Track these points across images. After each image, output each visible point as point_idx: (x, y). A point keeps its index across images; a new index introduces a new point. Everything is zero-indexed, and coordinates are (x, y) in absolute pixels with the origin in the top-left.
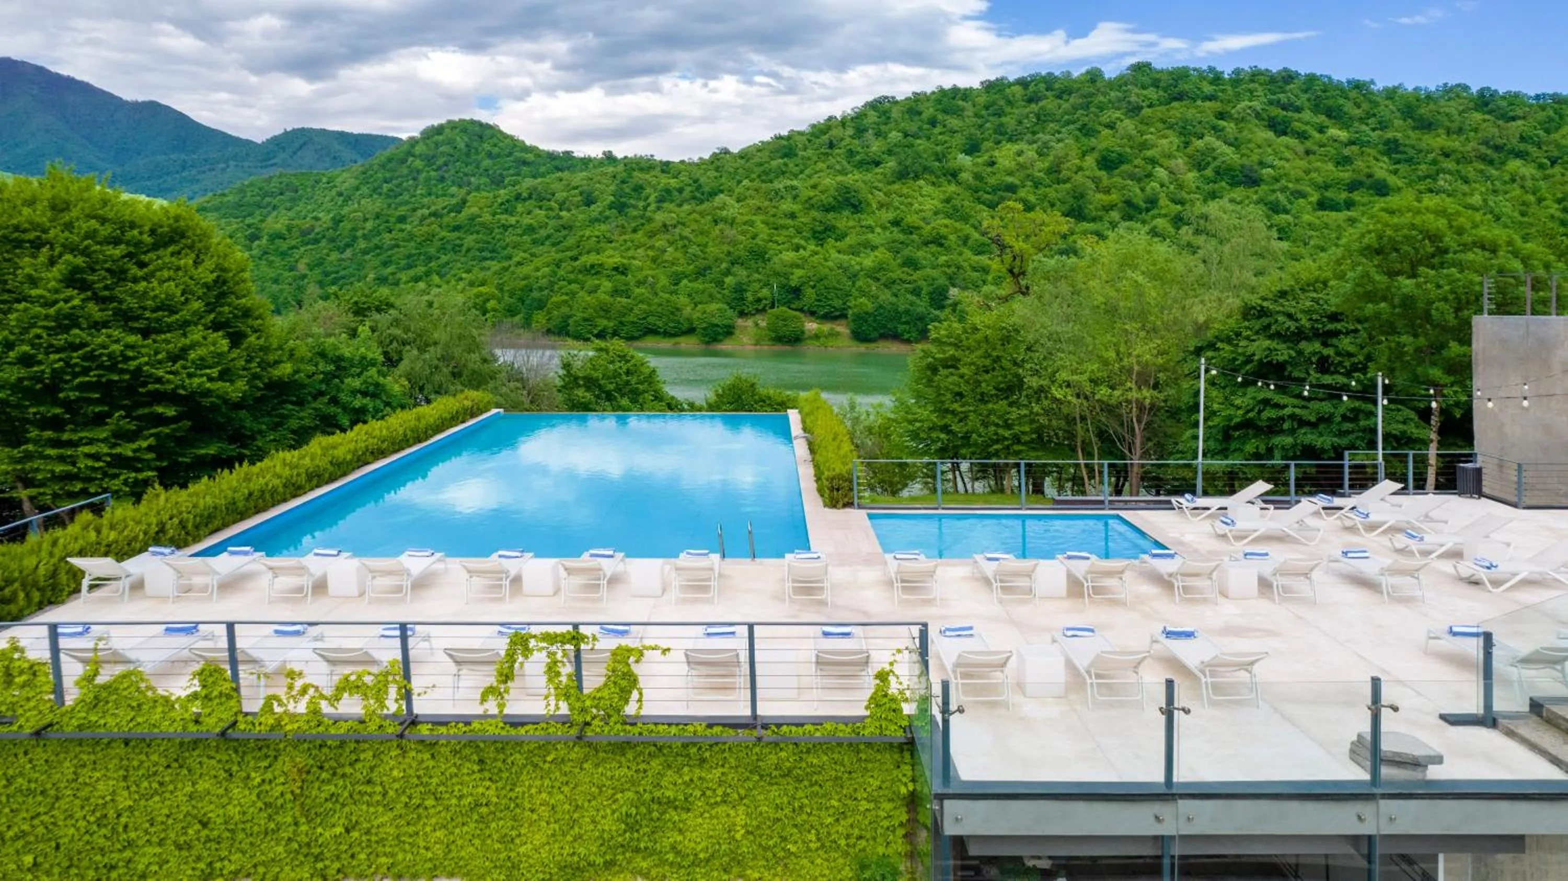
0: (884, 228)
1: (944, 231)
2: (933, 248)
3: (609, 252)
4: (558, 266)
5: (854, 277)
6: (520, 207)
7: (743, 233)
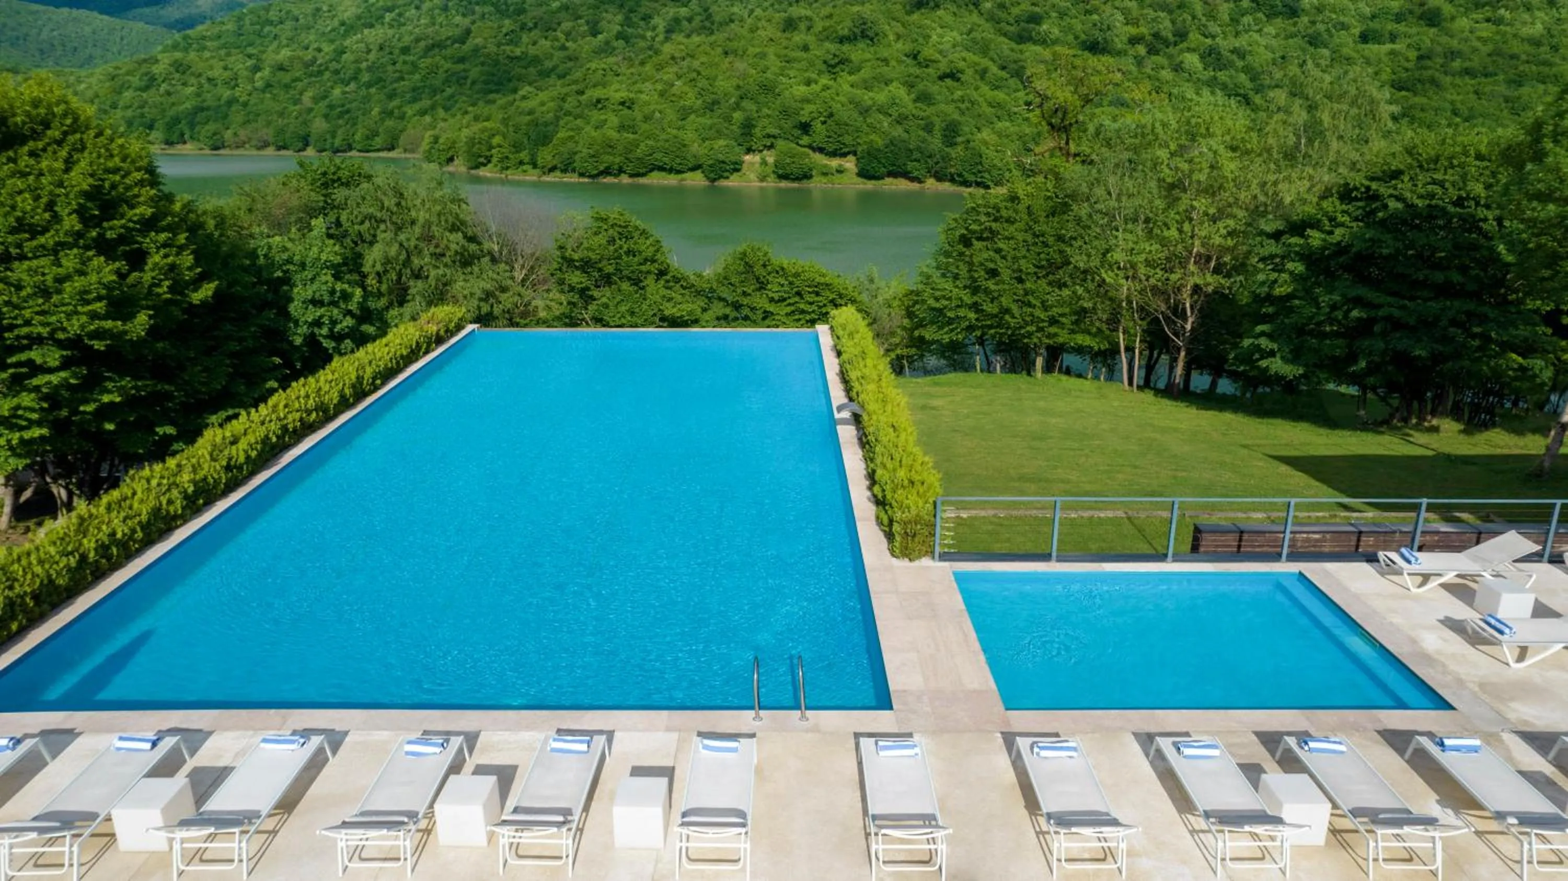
0: (900, 62)
1: (962, 65)
2: (949, 81)
3: (615, 86)
4: (563, 100)
5: (865, 112)
6: (525, 38)
7: (754, 66)
